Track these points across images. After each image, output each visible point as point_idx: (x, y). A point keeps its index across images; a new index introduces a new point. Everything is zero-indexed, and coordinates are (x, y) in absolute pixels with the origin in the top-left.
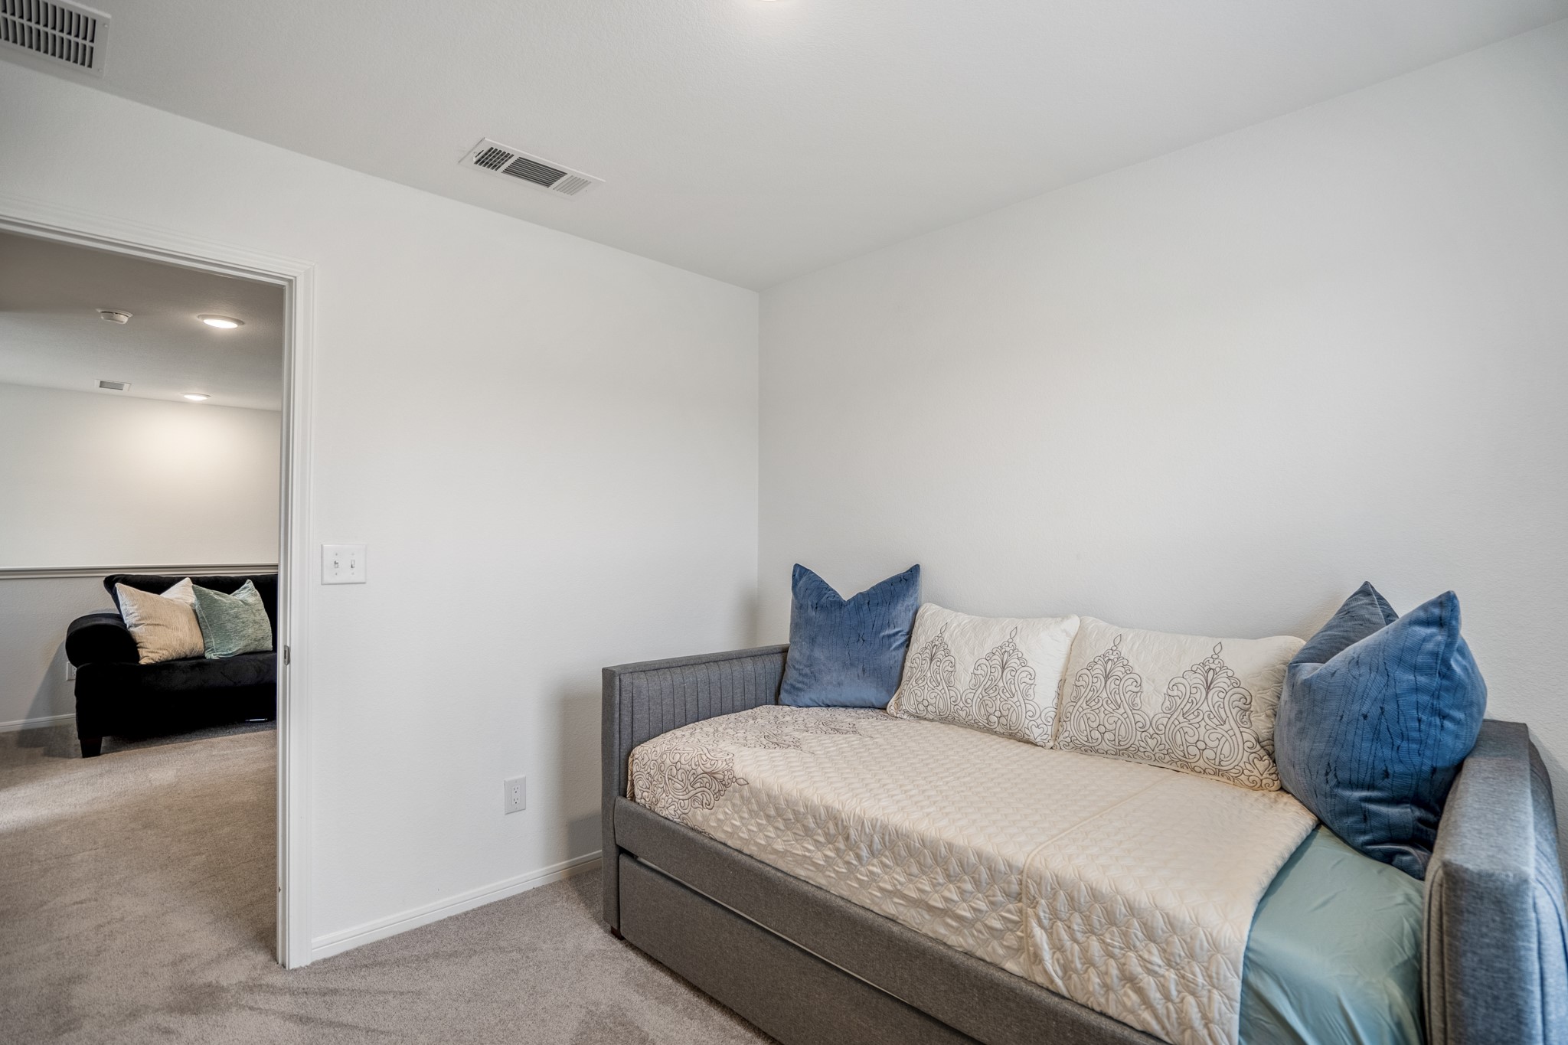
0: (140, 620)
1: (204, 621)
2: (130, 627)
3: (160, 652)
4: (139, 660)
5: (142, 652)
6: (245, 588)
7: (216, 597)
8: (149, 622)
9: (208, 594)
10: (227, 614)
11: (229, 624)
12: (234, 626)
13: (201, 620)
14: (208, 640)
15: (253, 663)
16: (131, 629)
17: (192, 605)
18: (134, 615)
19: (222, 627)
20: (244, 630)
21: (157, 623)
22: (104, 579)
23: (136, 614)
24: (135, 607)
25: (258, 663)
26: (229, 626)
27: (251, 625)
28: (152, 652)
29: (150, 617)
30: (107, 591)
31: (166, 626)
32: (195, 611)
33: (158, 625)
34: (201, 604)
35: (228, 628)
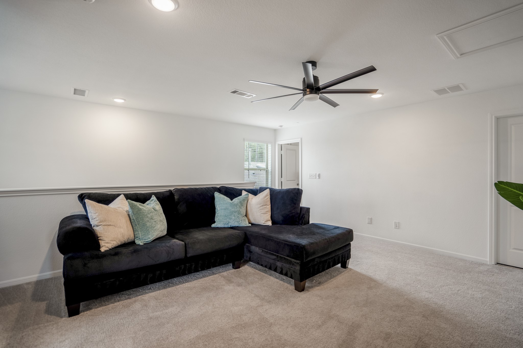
0: (100, 222)
1: (135, 222)
2: (94, 226)
3: (112, 242)
4: (100, 248)
5: (102, 243)
6: (152, 200)
7: (140, 207)
8: (104, 224)
9: (136, 206)
10: (147, 217)
11: (148, 223)
12: (150, 224)
13: (132, 221)
14: (137, 233)
15: (164, 248)
16: (95, 228)
17: (127, 211)
18: (96, 219)
19: (144, 225)
20: (156, 226)
21: (109, 224)
22: (78, 195)
23: (97, 219)
24: (97, 214)
25: (167, 248)
26: (148, 224)
27: (159, 223)
28: (107, 243)
29: (105, 221)
30: (80, 203)
31: (114, 226)
32: (129, 215)
33: (110, 225)
34: (133, 212)
35: (148, 225)
